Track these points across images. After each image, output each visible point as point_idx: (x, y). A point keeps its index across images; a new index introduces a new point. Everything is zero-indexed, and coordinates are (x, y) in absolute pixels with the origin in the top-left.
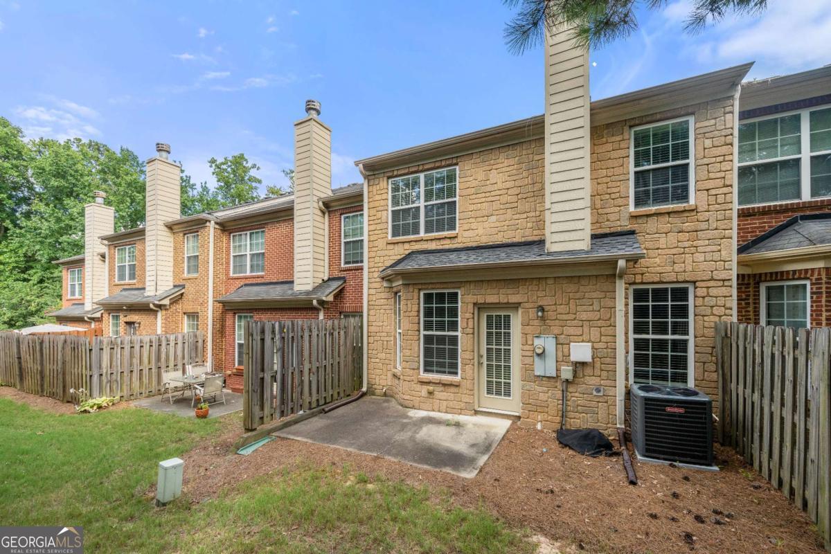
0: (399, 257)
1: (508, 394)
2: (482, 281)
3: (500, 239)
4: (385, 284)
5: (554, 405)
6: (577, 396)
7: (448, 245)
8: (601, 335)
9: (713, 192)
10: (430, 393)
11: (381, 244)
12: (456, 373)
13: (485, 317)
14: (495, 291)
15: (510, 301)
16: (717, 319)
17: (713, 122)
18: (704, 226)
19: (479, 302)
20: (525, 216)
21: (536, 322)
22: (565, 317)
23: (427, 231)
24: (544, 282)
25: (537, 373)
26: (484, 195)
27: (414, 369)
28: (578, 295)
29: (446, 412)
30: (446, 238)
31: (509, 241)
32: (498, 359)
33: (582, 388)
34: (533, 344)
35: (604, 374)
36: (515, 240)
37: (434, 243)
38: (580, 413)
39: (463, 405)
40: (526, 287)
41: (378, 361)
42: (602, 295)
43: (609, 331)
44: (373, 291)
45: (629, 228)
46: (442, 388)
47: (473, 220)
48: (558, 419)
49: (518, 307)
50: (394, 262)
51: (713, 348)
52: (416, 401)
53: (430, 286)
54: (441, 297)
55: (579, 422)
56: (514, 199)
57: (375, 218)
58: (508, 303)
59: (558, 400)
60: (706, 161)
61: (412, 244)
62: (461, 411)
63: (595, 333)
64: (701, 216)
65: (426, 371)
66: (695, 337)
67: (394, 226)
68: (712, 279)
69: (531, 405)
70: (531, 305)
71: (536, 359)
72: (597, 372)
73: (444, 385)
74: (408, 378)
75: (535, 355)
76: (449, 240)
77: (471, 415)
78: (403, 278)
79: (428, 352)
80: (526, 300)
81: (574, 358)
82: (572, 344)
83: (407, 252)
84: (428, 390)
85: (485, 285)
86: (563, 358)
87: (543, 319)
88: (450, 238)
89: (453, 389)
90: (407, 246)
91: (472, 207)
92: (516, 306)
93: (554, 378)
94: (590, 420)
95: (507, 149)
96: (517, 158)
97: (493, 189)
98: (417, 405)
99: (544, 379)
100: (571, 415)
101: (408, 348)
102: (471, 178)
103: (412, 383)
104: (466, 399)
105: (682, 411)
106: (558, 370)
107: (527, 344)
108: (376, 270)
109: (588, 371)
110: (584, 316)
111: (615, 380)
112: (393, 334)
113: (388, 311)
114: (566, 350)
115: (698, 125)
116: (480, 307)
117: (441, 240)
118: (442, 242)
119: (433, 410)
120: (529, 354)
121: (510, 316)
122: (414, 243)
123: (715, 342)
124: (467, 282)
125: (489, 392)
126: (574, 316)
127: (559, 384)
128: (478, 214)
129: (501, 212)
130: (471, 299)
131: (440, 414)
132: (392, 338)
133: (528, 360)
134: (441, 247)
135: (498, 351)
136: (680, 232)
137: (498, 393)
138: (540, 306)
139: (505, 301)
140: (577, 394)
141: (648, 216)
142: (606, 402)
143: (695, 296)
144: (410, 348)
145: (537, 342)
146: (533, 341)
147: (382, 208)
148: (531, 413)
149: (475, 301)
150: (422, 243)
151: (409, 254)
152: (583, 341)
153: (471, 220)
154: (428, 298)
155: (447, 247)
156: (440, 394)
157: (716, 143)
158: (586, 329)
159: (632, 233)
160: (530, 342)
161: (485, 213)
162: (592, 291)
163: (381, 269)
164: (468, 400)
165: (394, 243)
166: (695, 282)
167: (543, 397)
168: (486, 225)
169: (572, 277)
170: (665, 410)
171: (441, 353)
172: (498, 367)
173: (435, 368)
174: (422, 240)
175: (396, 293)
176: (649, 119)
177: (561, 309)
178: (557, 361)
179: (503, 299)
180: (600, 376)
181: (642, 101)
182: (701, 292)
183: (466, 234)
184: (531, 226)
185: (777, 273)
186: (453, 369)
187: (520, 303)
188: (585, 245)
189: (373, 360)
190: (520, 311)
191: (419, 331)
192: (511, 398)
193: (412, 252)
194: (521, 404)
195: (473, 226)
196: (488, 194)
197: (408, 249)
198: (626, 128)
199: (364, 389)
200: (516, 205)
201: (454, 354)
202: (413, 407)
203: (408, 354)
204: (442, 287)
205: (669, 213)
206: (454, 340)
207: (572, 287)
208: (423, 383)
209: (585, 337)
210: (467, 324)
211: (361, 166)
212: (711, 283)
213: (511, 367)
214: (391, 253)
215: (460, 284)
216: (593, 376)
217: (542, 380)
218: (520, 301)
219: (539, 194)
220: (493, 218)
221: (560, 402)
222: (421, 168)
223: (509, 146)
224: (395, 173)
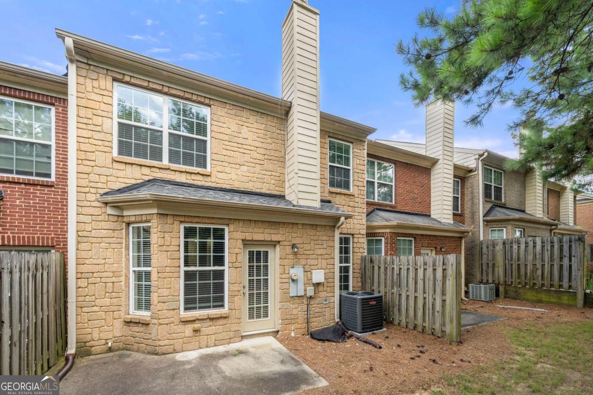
0: (134, 182)
1: (266, 315)
2: (250, 221)
3: (250, 187)
4: (109, 211)
5: (302, 316)
6: (315, 308)
7: (199, 181)
8: (327, 264)
9: (360, 188)
10: (196, 331)
11: (102, 159)
12: (222, 306)
13: (248, 252)
14: (261, 230)
15: (273, 240)
16: (360, 254)
17: (359, 151)
18: (356, 205)
19: (247, 239)
20: (269, 173)
21: (291, 257)
22: (308, 252)
23: (170, 161)
24: (296, 227)
25: (292, 294)
26: (236, 145)
27: (173, 310)
28: (315, 238)
29: (215, 345)
30: (198, 173)
31: (258, 191)
32: (259, 288)
33: (317, 300)
34: (289, 273)
35: (329, 289)
36: (263, 191)
37: (184, 175)
38: (316, 317)
39: (232, 334)
40: (284, 229)
41: (95, 309)
42: (327, 238)
43: (331, 261)
44: (82, 218)
45: (328, 198)
46: (211, 323)
47: (227, 164)
48: (305, 325)
49: (275, 246)
50: (125, 185)
51: (360, 269)
52: (178, 344)
53: (196, 220)
54: (205, 233)
55: (317, 324)
56: (261, 157)
57: (90, 122)
58: (271, 241)
59: (304, 312)
60: (357, 171)
61: (153, 169)
62: (229, 341)
63: (324, 262)
64: (357, 200)
65: (186, 309)
66: (353, 264)
67: (120, 142)
68: (360, 234)
69: (288, 320)
70: (288, 243)
71: (291, 284)
72: (325, 288)
73: (212, 319)
74: (166, 321)
75: (290, 281)
76: (201, 177)
77: (240, 341)
78: (159, 207)
79: (188, 289)
80: (284, 239)
81: (315, 281)
82: (314, 271)
83: (147, 178)
84: (194, 327)
85: (253, 224)
86: (308, 281)
87: (295, 254)
88: (203, 175)
89: (221, 322)
90: (146, 171)
91: (225, 152)
92: (274, 244)
93: (302, 296)
94: (322, 320)
95: (255, 114)
96: (264, 125)
97: (244, 143)
98: (178, 347)
99: (296, 298)
100: (312, 320)
101: (166, 286)
102: (224, 125)
103: (172, 324)
104: (234, 327)
105: (374, 303)
106: (305, 290)
107: (284, 273)
108: (93, 190)
109: (321, 288)
110: (319, 252)
111: (334, 292)
112: (123, 273)
113: (114, 246)
114: (309, 275)
115: (355, 150)
116: (246, 243)
117: (193, 175)
118: (193, 177)
119: (200, 348)
120: (287, 280)
121: (268, 251)
122: (157, 170)
123: (361, 266)
124: (237, 219)
125: (251, 317)
126: (313, 252)
127: (305, 301)
128: (231, 160)
129: (252, 165)
130: (240, 235)
131: (208, 349)
132: (123, 279)
133: (286, 286)
134: (190, 182)
135: (259, 281)
136: (349, 206)
137: (259, 317)
138: (294, 244)
139: (269, 239)
140: (315, 306)
141: (337, 193)
142: (329, 307)
143: (353, 242)
144: (169, 286)
145: (293, 272)
146: (289, 270)
147: (104, 114)
148: (287, 325)
149: (244, 238)
150: (168, 172)
151: (149, 181)
152: (318, 269)
153: (224, 164)
154: (189, 233)
155: (199, 183)
156: (208, 329)
157: (361, 163)
158: (320, 260)
159: (329, 202)
160: (286, 272)
161: (238, 161)
162: (322, 235)
163: (102, 191)
164: (236, 329)
165: (126, 163)
166: (353, 235)
167: (295, 312)
168: (239, 172)
169: (312, 225)
170: (369, 304)
171: (204, 288)
172: (259, 294)
173: (198, 305)
174: (169, 169)
175: (128, 224)
176: (336, 136)
177: (307, 247)
178: (304, 284)
179: (267, 237)
180: (326, 291)
182: (356, 240)
183: (220, 175)
184: (274, 183)
185: (373, 233)
186: (219, 302)
187: (279, 242)
188: (317, 204)
189: (84, 309)
190: (278, 247)
191: (179, 267)
192: (269, 318)
193: (154, 179)
194: (280, 321)
195: (227, 170)
196: (240, 146)
197: (149, 174)
198: (327, 136)
199: (71, 350)
200: (262, 162)
201: (220, 288)
202: (175, 351)
203: (165, 294)
204: (203, 221)
205: (345, 194)
206: (220, 275)
207: (312, 232)
208: (186, 322)
209: (319, 266)
210: (236, 258)
212: (359, 236)
213: (269, 293)
214: (121, 174)
215: (229, 221)
216: (323, 291)
217: (295, 299)
218: (280, 240)
219: (282, 161)
220: (245, 168)
221: (306, 313)
222: (166, 90)
223: (258, 112)
224: (127, 79)
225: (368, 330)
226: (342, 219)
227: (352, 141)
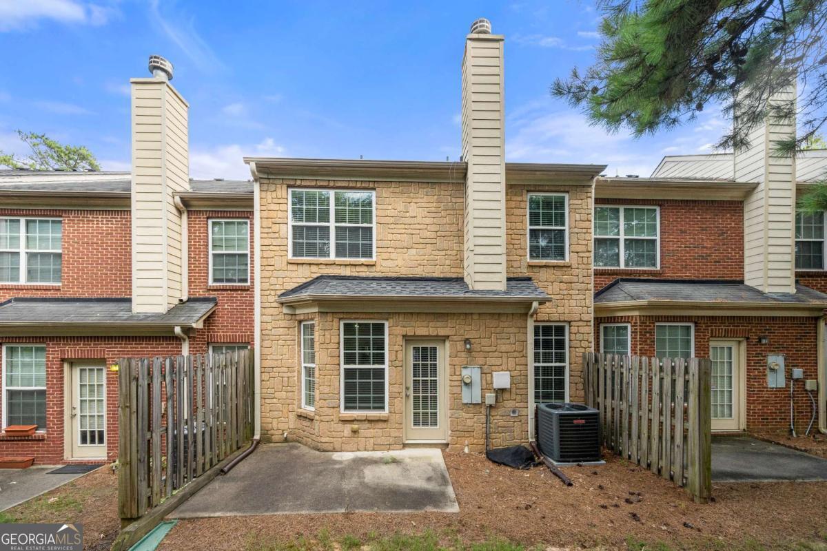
0: (304, 281)
1: (435, 423)
2: (412, 313)
3: (419, 272)
4: (285, 310)
5: (479, 429)
6: (497, 419)
7: (364, 272)
8: (516, 365)
9: (581, 255)
10: (355, 432)
11: (279, 263)
12: (383, 408)
13: (412, 349)
14: (425, 324)
15: (440, 334)
16: (583, 350)
17: (580, 202)
18: (575, 279)
19: (408, 334)
20: (443, 253)
21: (463, 354)
22: (487, 349)
23: (337, 255)
24: (470, 317)
25: (465, 401)
26: (403, 226)
27: (333, 408)
28: (498, 330)
29: (374, 450)
30: (362, 265)
31: (429, 275)
32: (425, 391)
33: (501, 411)
34: (460, 375)
35: (519, 397)
36: (435, 275)
37: (348, 268)
38: (500, 433)
39: (391, 440)
40: (454, 321)
41: (275, 400)
42: (516, 330)
43: (522, 360)
44: (266, 318)
45: (527, 275)
46: (369, 425)
47: (393, 250)
48: (482, 441)
49: (444, 341)
50: (297, 285)
51: (582, 372)
52: (337, 443)
53: (354, 316)
54: (364, 328)
55: (501, 441)
56: (433, 235)
57: (270, 230)
58: (437, 336)
59: (483, 424)
60: (576, 230)
61: (321, 266)
62: (389, 447)
63: (511, 363)
64: (575, 272)
65: (346, 408)
66: (570, 364)
67: (294, 244)
68: (581, 320)
69: (459, 432)
70: (460, 338)
71: (464, 388)
72: (514, 396)
73: (371, 421)
74: (327, 418)
75: (463, 384)
76: (366, 267)
77: (400, 449)
78: (320, 306)
79: (349, 388)
80: (454, 333)
81: (496, 385)
82: (494, 373)
83: (315, 276)
84: (352, 428)
85: (415, 317)
86: (487, 386)
87: (469, 351)
88: (367, 265)
89: (381, 425)
90: (314, 268)
91: (391, 237)
92: (443, 339)
93: (478, 404)
94: (508, 438)
95: (424, 186)
96: (436, 197)
97: (412, 222)
98: (337, 446)
99: (470, 406)
100: (493, 435)
101: (326, 383)
102: (390, 207)
103: (332, 423)
104: (394, 433)
105: (583, 422)
106: (483, 397)
107: (455, 375)
108: (273, 293)
109: (506, 396)
110: (504, 348)
111: (527, 402)
112: (296, 369)
113: (289, 343)
114: (489, 379)
115: (572, 202)
116: (408, 339)
117: (357, 267)
118: (358, 269)
119: (359, 450)
120: (456, 383)
121: (436, 348)
122: (324, 267)
123: (583, 367)
124: (396, 313)
125: (416, 423)
126: (495, 348)
127: (483, 410)
128: (398, 244)
129: (421, 246)
130: (399, 331)
131: (366, 452)
132: (296, 374)
133: (456, 390)
134: (357, 274)
135: (425, 382)
136: (561, 282)
137: (425, 424)
138: (467, 339)
139: (435, 334)
140: (498, 417)
141: (540, 267)
142: (520, 421)
143: (570, 333)
144: (329, 384)
145: (465, 373)
146: (461, 371)
147: (280, 221)
148: (459, 438)
149: (405, 334)
150: (333, 267)
151: (317, 278)
152: (502, 370)
153: (389, 250)
154: (349, 329)
155: (363, 275)
156: (366, 431)
157: (582, 219)
158: (505, 360)
159: (529, 279)
160: (458, 373)
161: (405, 245)
162: (508, 327)
163: (279, 293)
164: (396, 435)
165: (298, 264)
166: (570, 322)
167: (469, 423)
168: (406, 257)
169: (494, 314)
170: (573, 423)
171: (365, 388)
172: (425, 398)
173: (357, 405)
174: (335, 264)
175: (300, 322)
176: (540, 188)
177: (485, 342)
178: (482, 389)
179: (433, 332)
180: (515, 400)
181: (538, 173)
182: (574, 330)
183: (385, 263)
184: (449, 264)
185: (611, 317)
186: (379, 403)
187: (448, 336)
188: (502, 287)
189: (267, 401)
190: (448, 344)
191: (339, 365)
192: (438, 427)
193: (322, 276)
194: (450, 432)
195: (393, 256)
196: (407, 226)
197: (316, 272)
198: (525, 192)
199: (257, 437)
200: (434, 241)
201: (380, 388)
202: (334, 450)
203: (326, 391)
204: (361, 317)
205: (554, 267)
206: (380, 374)
207: (494, 323)
208: (345, 422)
209: (504, 367)
210: (396, 356)
211: (253, 165)
212: (580, 323)
213: (438, 397)
214: (294, 274)
215: (388, 316)
216: (511, 400)
217: (469, 407)
218: (448, 334)
219: (459, 235)
220: (413, 251)
221: (484, 425)
222: (332, 184)
223: (428, 183)
224: (298, 183)
225: (571, 459)
226: (535, 304)
227: (567, 189)
